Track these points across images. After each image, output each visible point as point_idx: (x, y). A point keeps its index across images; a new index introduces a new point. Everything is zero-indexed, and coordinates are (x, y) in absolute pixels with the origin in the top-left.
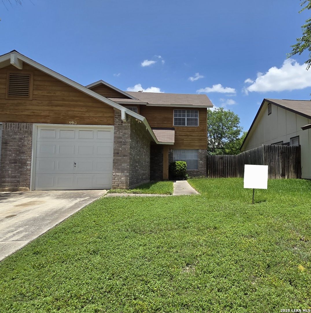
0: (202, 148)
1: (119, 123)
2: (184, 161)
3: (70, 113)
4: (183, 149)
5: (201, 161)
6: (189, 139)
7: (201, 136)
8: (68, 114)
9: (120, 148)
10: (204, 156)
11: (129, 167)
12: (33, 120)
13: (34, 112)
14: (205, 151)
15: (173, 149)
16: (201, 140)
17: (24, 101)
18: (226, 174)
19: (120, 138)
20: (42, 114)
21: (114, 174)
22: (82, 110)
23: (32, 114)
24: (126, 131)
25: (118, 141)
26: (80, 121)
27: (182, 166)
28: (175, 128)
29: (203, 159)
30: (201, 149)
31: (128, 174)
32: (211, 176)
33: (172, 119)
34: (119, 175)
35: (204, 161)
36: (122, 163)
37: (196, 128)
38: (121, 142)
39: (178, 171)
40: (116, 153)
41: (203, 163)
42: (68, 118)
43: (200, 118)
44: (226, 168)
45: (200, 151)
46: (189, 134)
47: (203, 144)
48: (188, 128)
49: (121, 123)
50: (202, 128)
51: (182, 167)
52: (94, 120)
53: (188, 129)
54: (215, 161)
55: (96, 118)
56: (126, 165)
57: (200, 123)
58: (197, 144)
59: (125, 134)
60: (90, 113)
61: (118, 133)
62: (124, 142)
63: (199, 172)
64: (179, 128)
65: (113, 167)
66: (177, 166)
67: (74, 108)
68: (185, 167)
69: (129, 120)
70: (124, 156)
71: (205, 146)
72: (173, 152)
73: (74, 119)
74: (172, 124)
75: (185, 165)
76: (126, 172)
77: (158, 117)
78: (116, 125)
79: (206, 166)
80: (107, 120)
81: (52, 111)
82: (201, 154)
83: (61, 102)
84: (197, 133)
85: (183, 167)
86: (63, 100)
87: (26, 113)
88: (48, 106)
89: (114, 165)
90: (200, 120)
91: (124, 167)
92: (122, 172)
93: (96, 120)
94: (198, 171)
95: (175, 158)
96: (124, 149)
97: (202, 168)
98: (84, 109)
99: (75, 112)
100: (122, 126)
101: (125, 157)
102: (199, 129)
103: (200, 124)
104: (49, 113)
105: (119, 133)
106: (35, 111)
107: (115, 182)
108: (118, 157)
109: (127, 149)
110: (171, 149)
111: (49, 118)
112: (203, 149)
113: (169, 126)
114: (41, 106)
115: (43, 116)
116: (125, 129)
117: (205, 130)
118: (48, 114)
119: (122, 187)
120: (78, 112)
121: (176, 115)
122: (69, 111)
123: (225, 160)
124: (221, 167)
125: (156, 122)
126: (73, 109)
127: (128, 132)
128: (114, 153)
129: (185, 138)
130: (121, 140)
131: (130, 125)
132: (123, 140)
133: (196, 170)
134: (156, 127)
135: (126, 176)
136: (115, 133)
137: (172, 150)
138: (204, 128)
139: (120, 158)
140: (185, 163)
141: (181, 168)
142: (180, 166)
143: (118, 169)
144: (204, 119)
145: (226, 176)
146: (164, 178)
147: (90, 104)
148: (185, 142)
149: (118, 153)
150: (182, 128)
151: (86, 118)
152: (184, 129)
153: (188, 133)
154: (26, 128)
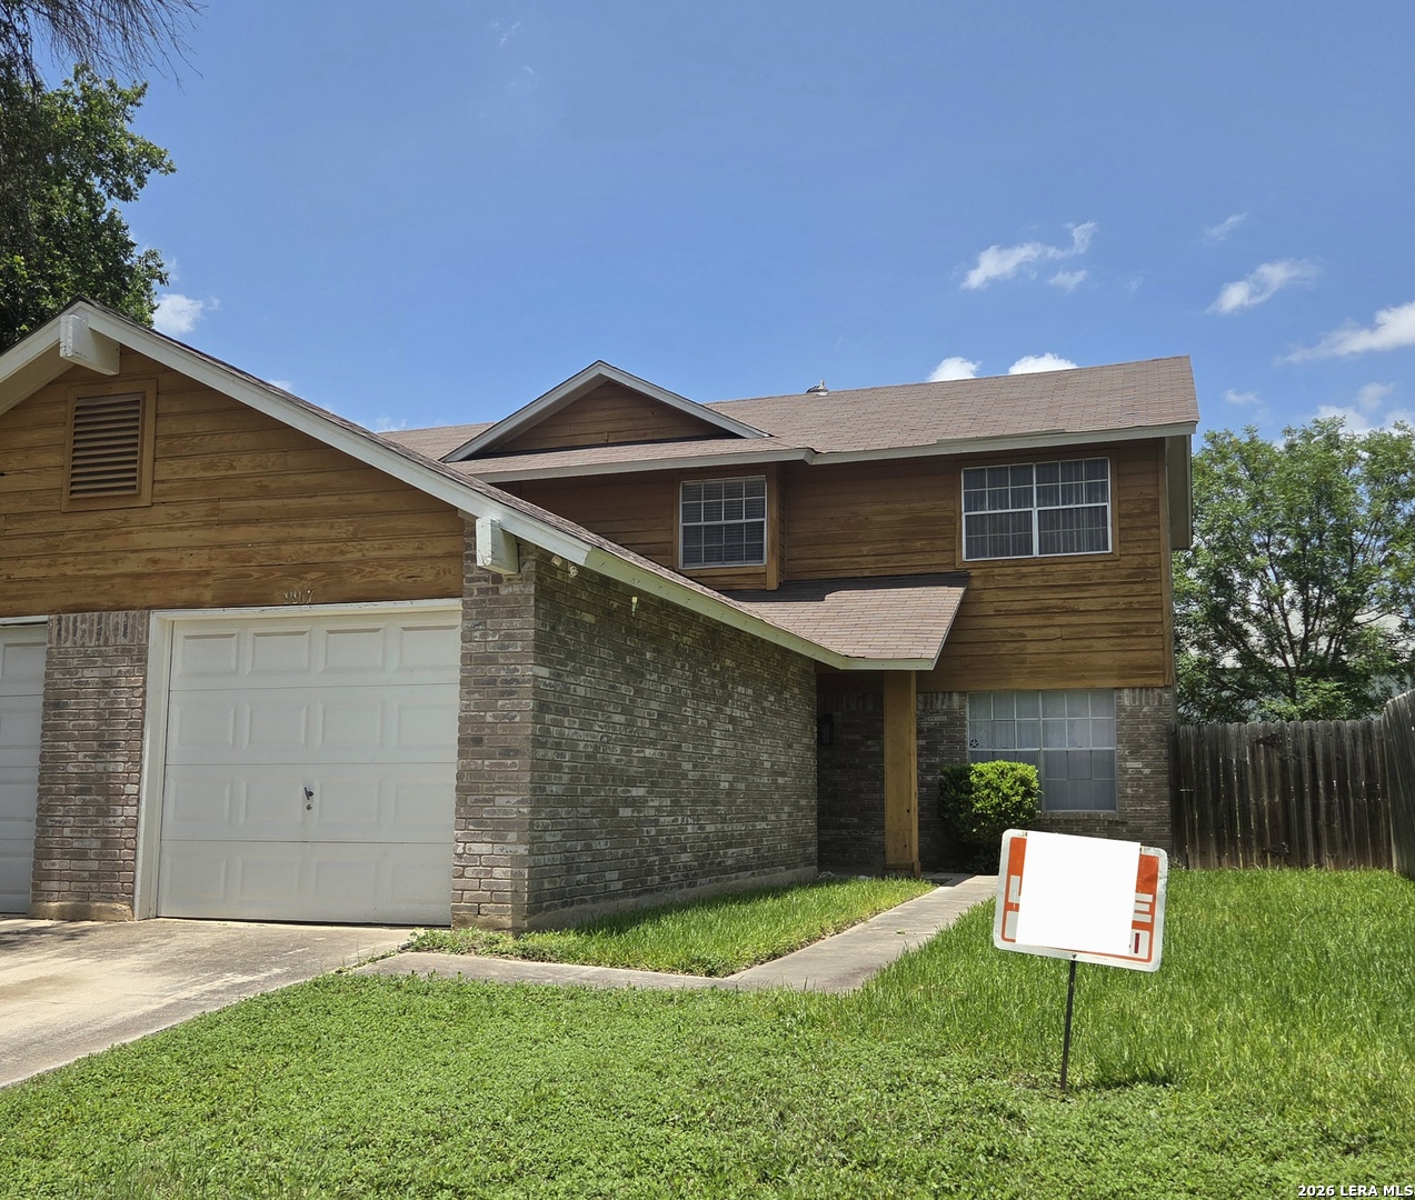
0: (1139, 682)
1: (483, 584)
2: (1030, 759)
3: (287, 549)
4: (1023, 693)
5: (1136, 760)
6: (1057, 632)
7: (1129, 609)
8: (278, 559)
9: (489, 714)
10: (1153, 727)
11: (525, 810)
12: (152, 597)
13: (154, 561)
14: (1160, 696)
15: (963, 693)
16: (1127, 632)
17: (122, 514)
18: (1303, 845)
19: (489, 660)
20: (186, 566)
21: (460, 850)
22: (333, 534)
23: (151, 569)
24: (517, 622)
25: (479, 677)
26: (325, 585)
27: (1011, 788)
28: (974, 573)
29: (1145, 747)
30: (1134, 688)
31: (522, 850)
32: (1204, 854)
33: (953, 521)
34: (480, 855)
35: (1156, 758)
36: (497, 788)
37: (1099, 566)
38: (492, 682)
39: (985, 817)
40: (471, 741)
41: (1147, 771)
42: (278, 574)
43: (1118, 502)
44: (1308, 802)
45: (1127, 699)
46: (1053, 602)
47: (1141, 657)
48: (1047, 568)
49: (491, 585)
50: (1136, 561)
51: (1006, 798)
52: (382, 578)
53: (1051, 573)
54: (1228, 762)
55: (388, 567)
56: (513, 800)
57: (1121, 530)
58: (1104, 660)
59: (510, 637)
60: (367, 545)
61: (477, 634)
62: (506, 681)
63: (1124, 823)
64: (997, 571)
65: (457, 811)
66: (977, 790)
67: (303, 526)
68: (1028, 794)
69: (528, 565)
70: (507, 753)
71: (1156, 667)
72: (962, 707)
73: (302, 579)
74: (954, 549)
75: (1024, 781)
76: (512, 836)
77: (878, 519)
78: (471, 594)
79: (1166, 790)
80: (438, 574)
81: (220, 547)
82: (1133, 714)
83: (254, 503)
84: (1104, 590)
85: (1017, 793)
86: (264, 492)
87: (132, 565)
88: (207, 525)
89: (461, 802)
90: (1120, 516)
91: (506, 813)
92: (498, 838)
93: (390, 577)
94: (1117, 823)
95: (975, 743)
96: (505, 717)
97: (1140, 799)
98: (343, 529)
99: (306, 547)
100: (496, 601)
101: (510, 762)
102: (1118, 567)
103: (1121, 541)
104: (210, 559)
105: (484, 635)
106: (157, 555)
107: (463, 890)
108: (480, 762)
109: (517, 719)
110: (950, 693)
111: (209, 581)
112: (1147, 689)
113: (936, 561)
114: (182, 529)
115: (187, 573)
116: (512, 614)
117: (1154, 575)
118: (205, 565)
119: (494, 917)
120: (316, 546)
121: (975, 502)
122: (282, 542)
123: (1298, 752)
124: (1271, 797)
125: (865, 549)
126: (298, 532)
127: (526, 626)
128: (461, 741)
129: (1034, 627)
130: (492, 671)
131: (532, 589)
132: (503, 673)
133: (1102, 813)
134: (867, 574)
135: (517, 861)
136: (466, 638)
137: (956, 697)
138: (1151, 560)
139: (487, 762)
140: (1029, 771)
141: (999, 805)
142: (997, 789)
143: (480, 822)
144: (1147, 507)
145: (1304, 855)
146: (891, 859)
147: (366, 500)
148: (1031, 648)
149: (478, 741)
150: (1009, 570)
151: (348, 571)
152: (1024, 576)
153: (1051, 599)
154: (125, 635)
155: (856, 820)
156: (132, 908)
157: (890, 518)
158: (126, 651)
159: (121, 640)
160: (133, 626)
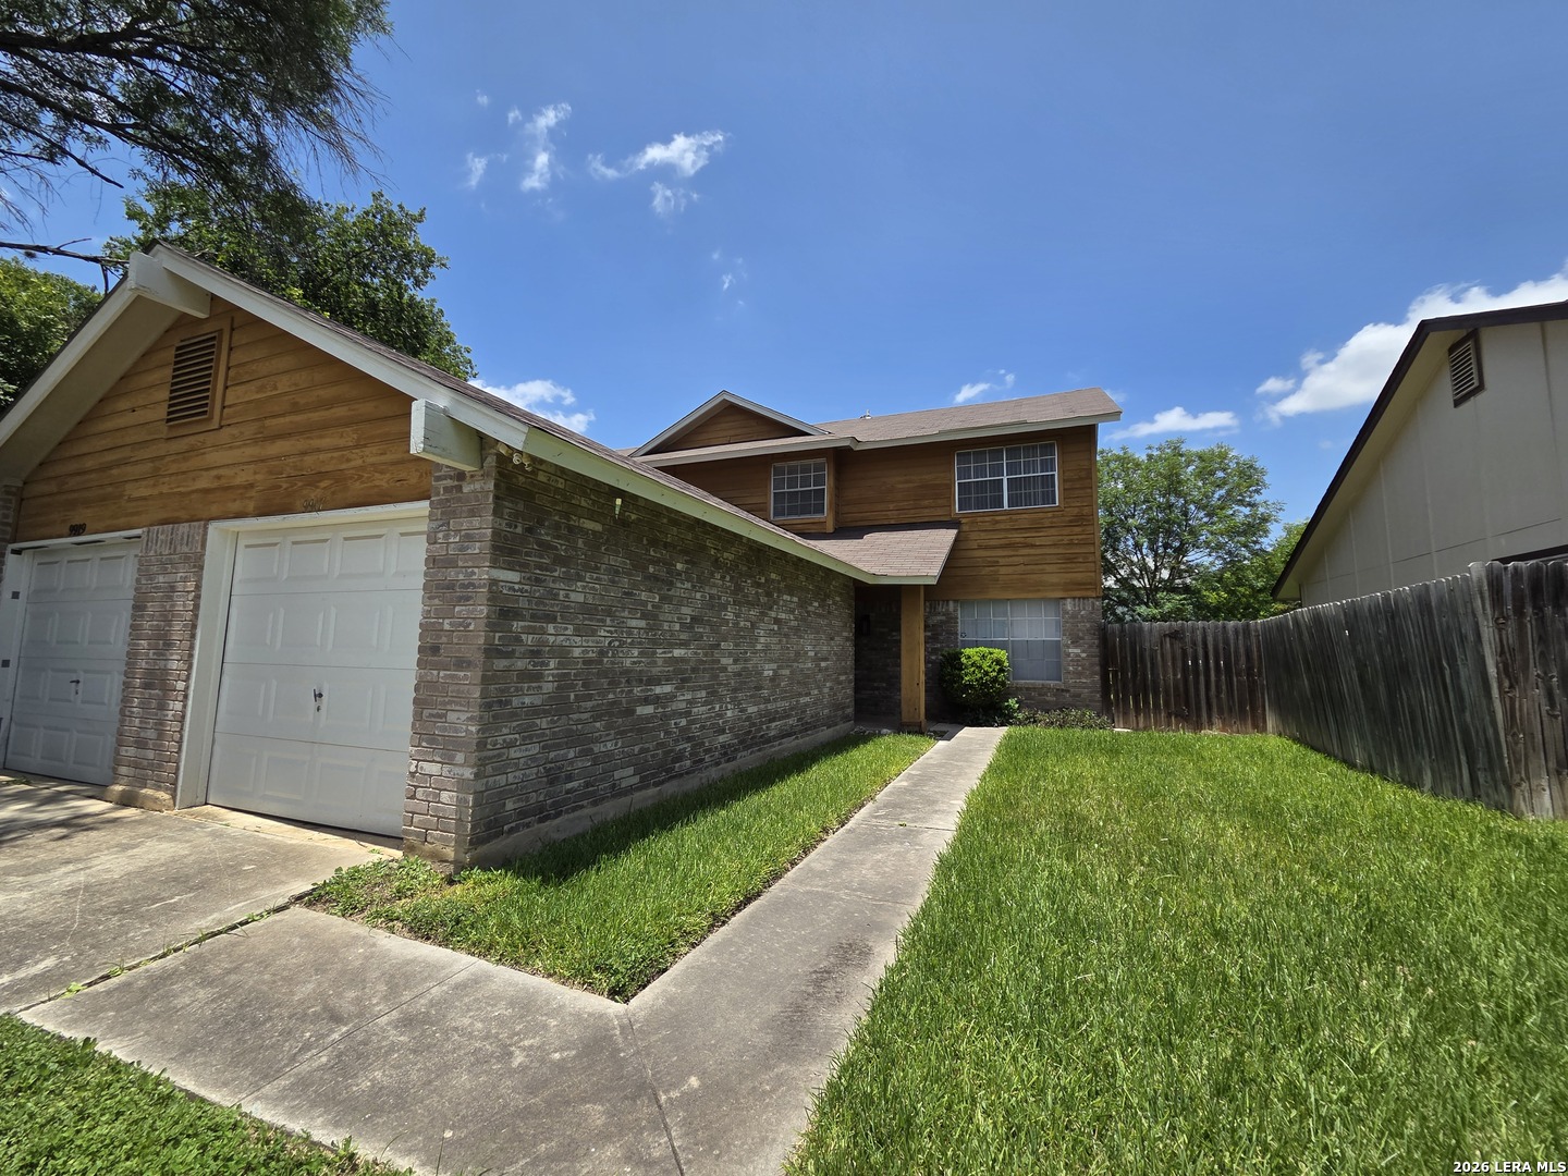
0: (1078, 594)
1: (448, 482)
2: (1002, 645)
3: (309, 459)
4: (996, 601)
5: (1076, 647)
6: (1021, 560)
7: (1071, 544)
8: (302, 470)
9: (447, 621)
10: (1088, 625)
11: (473, 729)
12: (215, 510)
13: (218, 477)
14: (1093, 604)
15: (956, 601)
16: (1070, 559)
17: (201, 437)
18: (1199, 709)
19: (450, 563)
20: (238, 481)
21: (413, 769)
22: (342, 442)
23: (215, 485)
24: (476, 522)
25: (440, 581)
26: (333, 493)
27: (990, 667)
28: (963, 521)
29: (1083, 639)
30: (1074, 598)
31: (468, 773)
32: (1126, 714)
33: (950, 487)
34: (431, 776)
35: (1090, 646)
36: (450, 703)
37: (1050, 515)
38: (451, 586)
39: (972, 687)
40: (430, 651)
41: (1084, 655)
42: (300, 484)
43: (1063, 472)
44: (1202, 678)
45: (1069, 605)
46: (1018, 540)
47: (1079, 577)
48: (1014, 517)
49: (456, 483)
50: (1076, 511)
51: (986, 673)
52: (377, 483)
53: (1016, 520)
54: (1143, 650)
55: (382, 473)
56: (464, 717)
57: (1065, 490)
58: (1054, 579)
59: (469, 538)
60: (367, 451)
61: (440, 535)
62: (464, 586)
63: (1068, 691)
64: (979, 519)
65: (414, 725)
66: (966, 668)
67: (321, 437)
68: (1001, 670)
69: (489, 459)
70: (461, 664)
71: (1090, 584)
72: (955, 610)
73: (317, 487)
74: (950, 505)
75: (998, 662)
76: (460, 758)
77: (900, 486)
78: (438, 494)
79: (1098, 668)
80: (421, 476)
81: (262, 461)
82: (1074, 616)
83: (288, 419)
84: (1053, 531)
85: (994, 670)
86: (295, 409)
87: (202, 484)
88: (255, 441)
89: (418, 716)
90: (1064, 481)
91: (456, 731)
92: (447, 760)
93: (382, 481)
94: (1063, 690)
95: (964, 634)
96: (460, 625)
97: (1079, 674)
98: (349, 437)
99: (322, 456)
100: (459, 500)
101: (462, 674)
102: (1063, 516)
103: (1065, 498)
104: (255, 473)
105: (447, 537)
106: (221, 472)
107: (413, 813)
108: (435, 672)
109: (471, 628)
110: (948, 601)
111: (253, 493)
112: (1084, 598)
113: (939, 514)
114: (239, 447)
115: (239, 487)
116: (473, 513)
117: (1089, 521)
118: (251, 478)
119: (438, 846)
120: (329, 455)
121: (964, 473)
122: (304, 453)
123: (1194, 643)
124: (1175, 675)
125: (891, 506)
126: (316, 443)
127: (483, 525)
128: (421, 650)
129: (1004, 557)
130: (452, 574)
131: (491, 486)
132: (461, 577)
133: (1052, 683)
134: (892, 522)
135: (462, 785)
136: (432, 541)
137: (951, 603)
138: (1086, 510)
139: (442, 673)
140: (1002, 654)
141: (982, 678)
142: (980, 667)
143: (432, 739)
144: (1083, 474)
145: (1199, 716)
146: (905, 718)
147: (367, 408)
148: (1003, 570)
149: (435, 650)
150: (987, 519)
151: (351, 478)
152: (997, 522)
153: (1017, 537)
154: (187, 544)
155: (884, 685)
156: (174, 798)
157: (907, 486)
158: (186, 558)
159: (185, 549)
160: (193, 536)
